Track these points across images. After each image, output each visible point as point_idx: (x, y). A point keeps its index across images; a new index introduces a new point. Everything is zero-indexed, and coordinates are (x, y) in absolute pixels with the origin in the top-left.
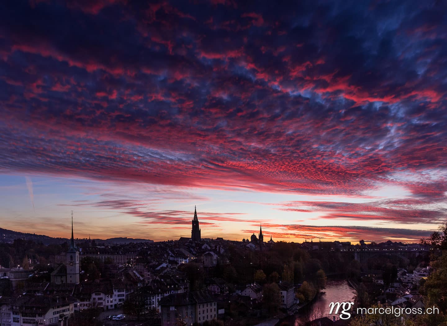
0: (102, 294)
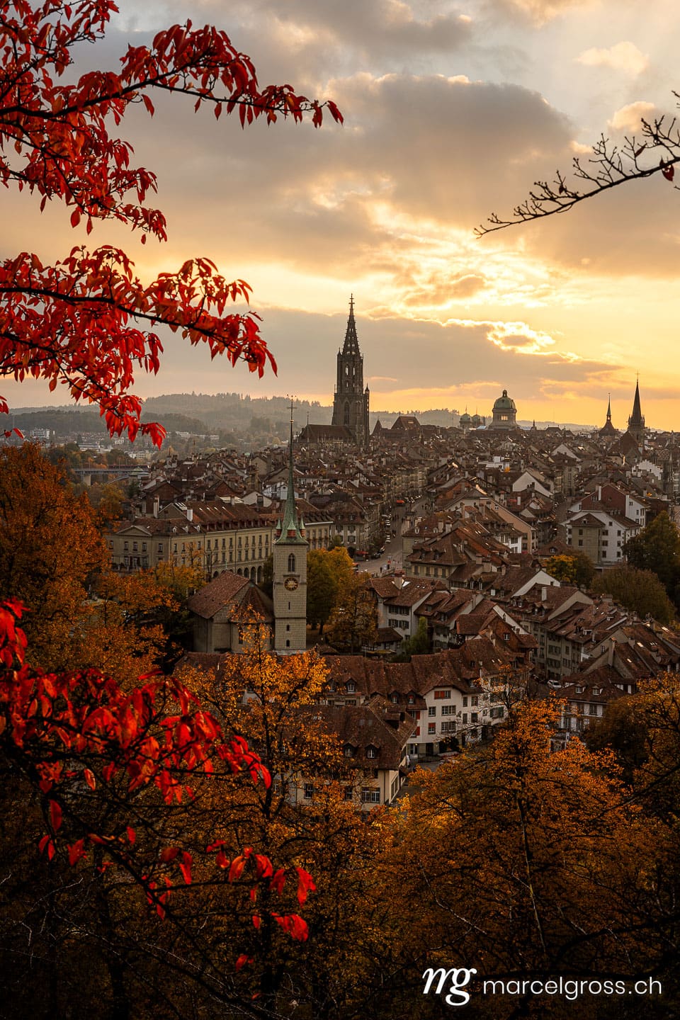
0: (455, 694)
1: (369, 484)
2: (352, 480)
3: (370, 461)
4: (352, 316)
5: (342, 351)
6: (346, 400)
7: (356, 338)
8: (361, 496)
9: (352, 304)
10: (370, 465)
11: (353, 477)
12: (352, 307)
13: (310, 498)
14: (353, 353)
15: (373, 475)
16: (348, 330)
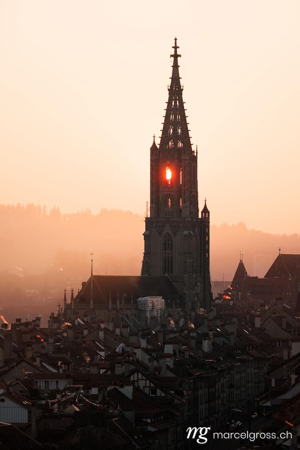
1: (154, 392)
2: (122, 386)
3: (169, 349)
4: (176, 78)
5: (158, 141)
6: (167, 230)
7: (184, 117)
8: (130, 415)
9: (176, 56)
10: (169, 356)
11: (124, 380)
12: (176, 62)
13: (37, 421)
14: (180, 145)
15: (170, 374)
16: (169, 103)
